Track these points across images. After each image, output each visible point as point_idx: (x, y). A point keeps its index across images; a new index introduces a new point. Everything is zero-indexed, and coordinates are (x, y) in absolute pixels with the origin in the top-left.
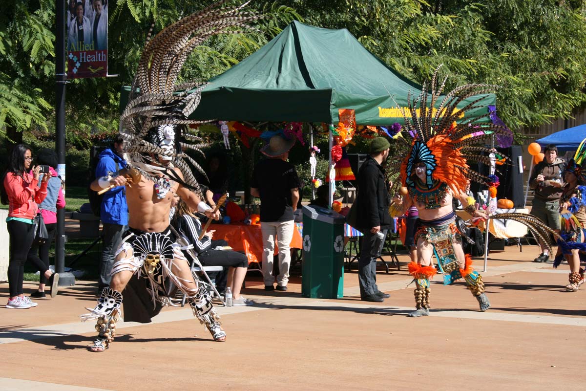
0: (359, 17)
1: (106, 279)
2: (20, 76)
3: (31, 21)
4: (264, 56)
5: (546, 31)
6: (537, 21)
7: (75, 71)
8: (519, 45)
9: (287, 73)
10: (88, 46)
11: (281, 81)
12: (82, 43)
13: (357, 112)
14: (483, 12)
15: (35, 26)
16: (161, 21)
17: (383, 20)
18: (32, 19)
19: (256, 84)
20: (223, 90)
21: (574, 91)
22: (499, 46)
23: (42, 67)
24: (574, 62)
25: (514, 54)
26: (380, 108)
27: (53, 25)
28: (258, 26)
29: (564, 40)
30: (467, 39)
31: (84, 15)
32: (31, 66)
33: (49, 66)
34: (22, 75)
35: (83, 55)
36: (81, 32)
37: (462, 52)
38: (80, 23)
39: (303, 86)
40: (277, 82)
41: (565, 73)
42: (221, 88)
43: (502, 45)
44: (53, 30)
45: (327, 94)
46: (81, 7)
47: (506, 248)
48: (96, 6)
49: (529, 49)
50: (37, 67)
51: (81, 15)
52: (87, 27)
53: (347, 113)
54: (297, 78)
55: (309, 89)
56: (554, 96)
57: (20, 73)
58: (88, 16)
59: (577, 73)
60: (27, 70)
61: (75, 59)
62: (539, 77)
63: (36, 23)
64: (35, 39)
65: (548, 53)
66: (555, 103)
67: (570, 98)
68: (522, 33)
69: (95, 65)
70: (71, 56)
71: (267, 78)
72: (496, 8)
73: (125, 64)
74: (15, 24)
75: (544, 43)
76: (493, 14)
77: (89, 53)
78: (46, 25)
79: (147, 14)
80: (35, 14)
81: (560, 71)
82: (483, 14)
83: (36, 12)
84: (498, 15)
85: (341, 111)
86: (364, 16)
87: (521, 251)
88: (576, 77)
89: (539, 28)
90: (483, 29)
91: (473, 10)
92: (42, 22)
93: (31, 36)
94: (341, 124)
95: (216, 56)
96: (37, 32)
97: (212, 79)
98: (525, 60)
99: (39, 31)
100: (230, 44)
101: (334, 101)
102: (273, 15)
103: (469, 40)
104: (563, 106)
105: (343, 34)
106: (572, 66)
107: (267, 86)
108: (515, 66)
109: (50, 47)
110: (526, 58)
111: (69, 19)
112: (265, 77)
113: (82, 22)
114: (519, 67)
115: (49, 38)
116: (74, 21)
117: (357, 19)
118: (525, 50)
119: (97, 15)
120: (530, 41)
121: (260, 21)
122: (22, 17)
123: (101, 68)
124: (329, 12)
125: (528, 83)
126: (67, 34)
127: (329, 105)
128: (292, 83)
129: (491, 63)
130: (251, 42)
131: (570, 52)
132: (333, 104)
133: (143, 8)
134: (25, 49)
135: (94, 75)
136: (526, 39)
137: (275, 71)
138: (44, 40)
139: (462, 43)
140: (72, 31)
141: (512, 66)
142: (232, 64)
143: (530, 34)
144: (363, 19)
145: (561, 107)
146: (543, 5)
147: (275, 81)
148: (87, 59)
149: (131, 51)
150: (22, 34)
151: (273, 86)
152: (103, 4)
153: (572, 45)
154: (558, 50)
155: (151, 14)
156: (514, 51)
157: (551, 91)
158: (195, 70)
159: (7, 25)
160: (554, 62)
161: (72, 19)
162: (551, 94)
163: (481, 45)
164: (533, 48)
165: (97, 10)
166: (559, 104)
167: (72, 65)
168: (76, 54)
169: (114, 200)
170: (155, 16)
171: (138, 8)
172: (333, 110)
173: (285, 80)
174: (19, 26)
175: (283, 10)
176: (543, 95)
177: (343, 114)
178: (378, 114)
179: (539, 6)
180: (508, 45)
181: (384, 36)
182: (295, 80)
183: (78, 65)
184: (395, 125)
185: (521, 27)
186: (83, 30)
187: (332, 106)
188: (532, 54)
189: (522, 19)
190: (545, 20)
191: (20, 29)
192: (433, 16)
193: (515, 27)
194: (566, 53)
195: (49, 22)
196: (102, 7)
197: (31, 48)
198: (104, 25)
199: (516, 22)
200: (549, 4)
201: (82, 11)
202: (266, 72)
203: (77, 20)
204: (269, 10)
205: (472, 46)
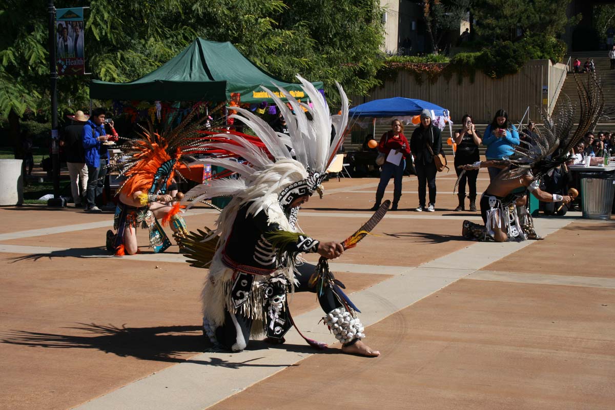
0: (231, 30)
1: (90, 200)
2: (21, 76)
3: (29, 40)
4: (180, 60)
5: (350, 38)
6: (345, 31)
7: (63, 71)
8: (333, 47)
9: (196, 71)
10: (71, 55)
11: (192, 75)
12: (67, 53)
13: (241, 95)
14: (310, 26)
15: (33, 43)
16: (113, 38)
17: (247, 33)
18: (30, 38)
19: (176, 78)
20: (157, 82)
21: (369, 77)
22: (321, 48)
23: (37, 69)
24: (369, 59)
25: (331, 54)
26: (254, 92)
27: (43, 42)
28: (171, 39)
29: (362, 44)
30: (300, 45)
31: (68, 35)
32: (30, 68)
33: (42, 68)
34: (23, 75)
35: (68, 61)
36: (66, 46)
37: (297, 53)
38: (65, 40)
39: (206, 79)
40: (190, 76)
41: (363, 66)
42: (155, 80)
43: (322, 48)
44: (43, 45)
45: (223, 84)
46: (66, 30)
47: (330, 180)
48: (75, 30)
49: (340, 51)
50: (33, 69)
51: (66, 35)
52: (70, 43)
53: (235, 95)
54: (203, 74)
55: (211, 81)
56: (357, 81)
57: (22, 73)
58: (70, 36)
59: (371, 65)
60: (26, 71)
61: (63, 63)
62: (347, 68)
63: (32, 41)
64: (33, 51)
65: (352, 53)
66: (357, 85)
67: (367, 82)
68: (335, 39)
69: (76, 67)
70: (60, 61)
71: (183, 74)
72: (318, 23)
73: (89, 66)
74: (18, 41)
75: (350, 46)
76: (316, 28)
77: (72, 59)
78: (39, 42)
79: (104, 34)
80: (32, 35)
81: (360, 65)
82: (309, 27)
83: (32, 34)
84: (319, 27)
85: (232, 94)
86: (234, 30)
87: (339, 181)
88: (370, 68)
89: (346, 37)
90: (310, 37)
91: (302, 26)
92: (36, 39)
93: (29, 50)
94: (233, 103)
95: (146, 60)
96: (34, 47)
97: (147, 75)
98: (339, 58)
99: (35, 46)
100: (155, 51)
101: (228, 88)
102: (179, 32)
103: (301, 45)
104: (363, 88)
105: (228, 45)
106: (367, 61)
107: (184, 79)
108: (331, 62)
109: (42, 56)
110: (338, 56)
111: (58, 38)
112: (182, 73)
113: (67, 39)
114: (334, 62)
115: (41, 51)
116: (61, 39)
117: (230, 32)
118: (337, 51)
119: (76, 36)
120: (340, 44)
121: (172, 36)
122: (23, 36)
123: (81, 69)
124: (212, 28)
125: (340, 73)
126: (57, 48)
127: (225, 90)
128: (200, 77)
129: (315, 61)
130: (168, 50)
131: (367, 52)
132: (228, 90)
133: (101, 30)
134: (27, 58)
135: (76, 73)
136: (338, 43)
137: (188, 69)
138: (38, 52)
139: (297, 47)
140: (60, 46)
141: (329, 61)
142: (158, 66)
143: (340, 40)
144: (234, 32)
145: (361, 88)
146: (348, 21)
147: (189, 76)
148: (70, 63)
149: (93, 58)
150: (23, 48)
151: (188, 79)
152: (80, 28)
153: (368, 47)
154: (358, 51)
155: (106, 33)
156: (331, 51)
157: (355, 78)
158: (133, 69)
159: (14, 42)
160: (356, 59)
161: (60, 38)
162: (354, 80)
163: (309, 49)
164: (343, 50)
165: (76, 32)
166: (360, 86)
167: (61, 67)
168: (64, 60)
169: (91, 152)
170: (109, 35)
171: (98, 30)
172: (227, 94)
173: (195, 75)
174: (22, 42)
175: (186, 29)
176: (350, 80)
177: (233, 96)
178: (253, 95)
179: (346, 22)
180: (327, 48)
181: (249, 44)
182: (201, 75)
183: (65, 67)
184: (263, 102)
185: (335, 36)
186: (67, 45)
187: (227, 92)
188: (342, 54)
189: (334, 31)
190: (349, 31)
191: (22, 45)
192: (280, 31)
193: (331, 36)
194: (364, 53)
195: (41, 40)
196: (79, 30)
197: (30, 57)
198: (81, 42)
199: (331, 32)
200: (352, 20)
201: (66, 33)
202: (183, 69)
203: (63, 38)
204: (176, 29)
205: (303, 49)
